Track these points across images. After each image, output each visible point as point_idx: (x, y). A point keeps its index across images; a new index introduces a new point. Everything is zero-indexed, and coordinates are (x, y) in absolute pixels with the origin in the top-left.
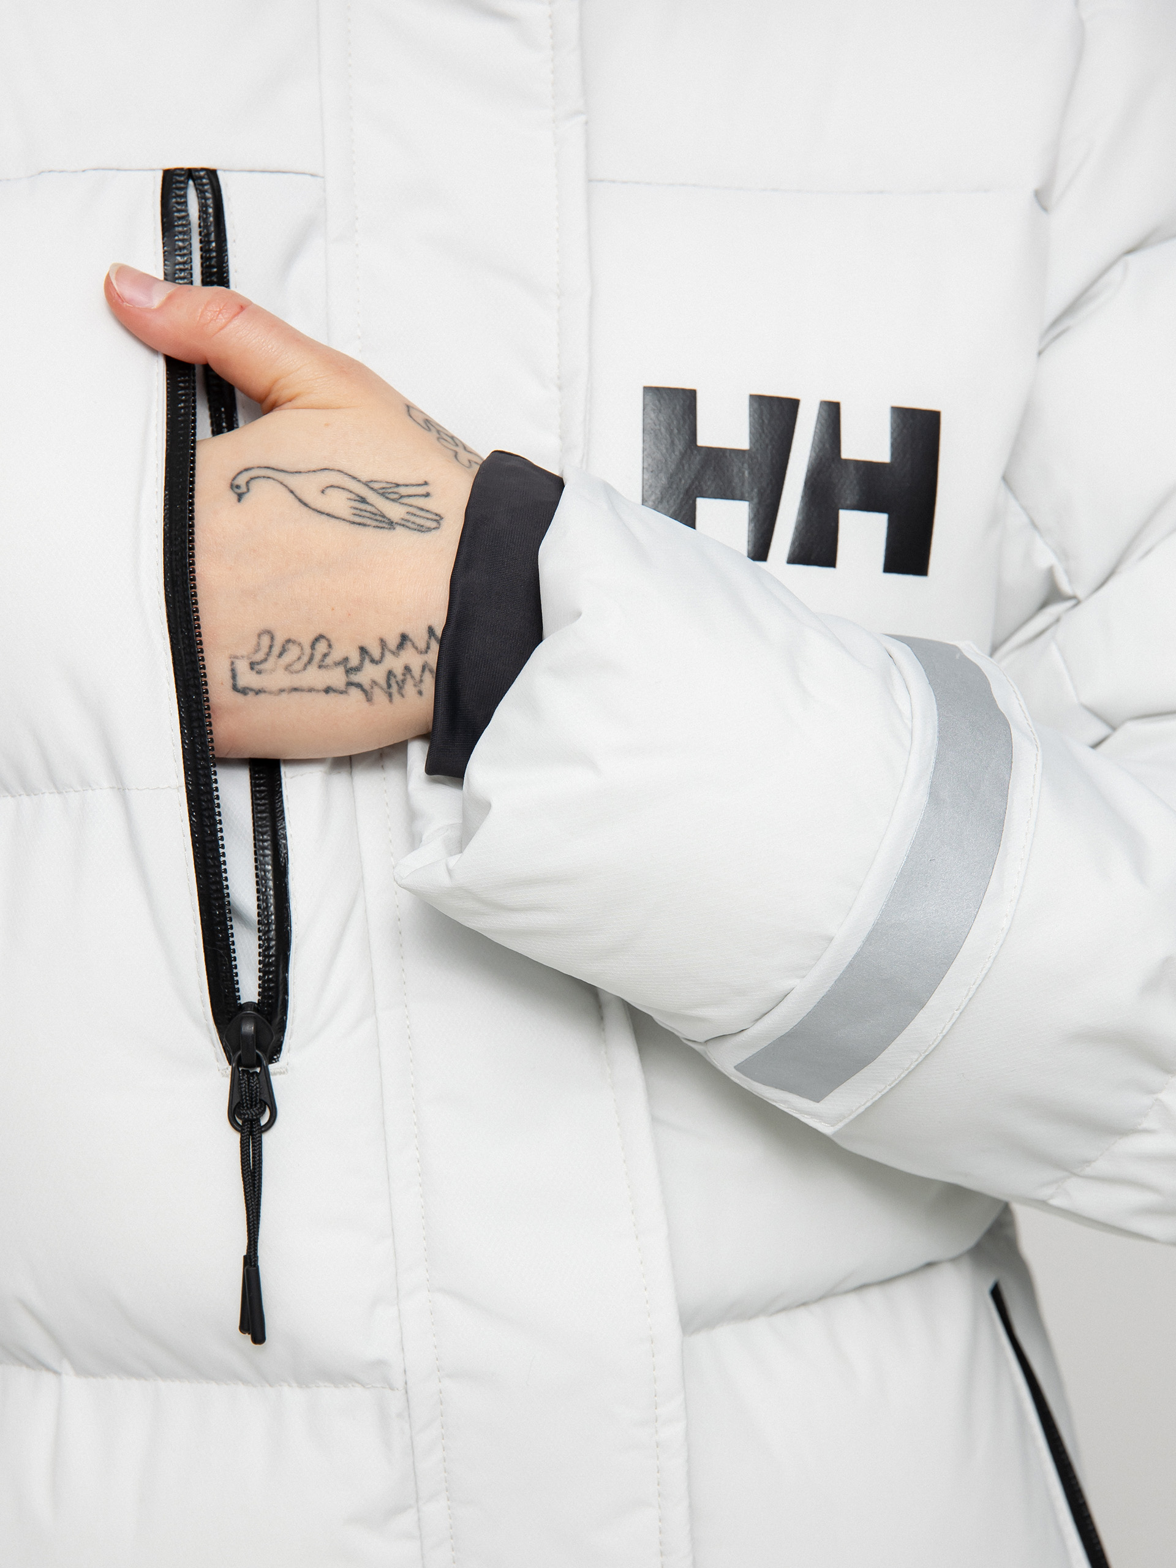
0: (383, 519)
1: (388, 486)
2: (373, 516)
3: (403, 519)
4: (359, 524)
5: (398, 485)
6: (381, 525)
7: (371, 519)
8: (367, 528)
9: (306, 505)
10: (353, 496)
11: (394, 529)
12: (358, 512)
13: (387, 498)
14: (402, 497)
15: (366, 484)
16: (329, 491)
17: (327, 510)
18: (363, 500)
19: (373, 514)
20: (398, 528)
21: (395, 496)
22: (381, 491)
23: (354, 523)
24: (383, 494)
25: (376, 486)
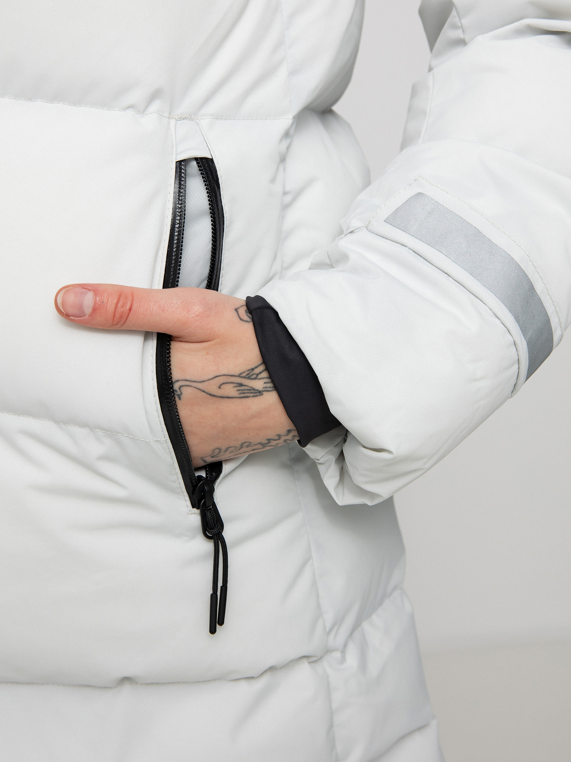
0: (255, 391)
1: (249, 372)
2: (248, 391)
3: (264, 388)
4: (245, 397)
5: (253, 369)
6: (255, 394)
7: (249, 393)
8: (249, 398)
9: (214, 396)
10: (235, 385)
11: (263, 394)
12: (241, 392)
13: (251, 379)
14: (257, 375)
15: (239, 376)
16: (222, 387)
17: (226, 395)
18: (241, 385)
19: (249, 390)
20: (264, 393)
21: (254, 376)
22: (247, 376)
23: (241, 398)
24: (249, 377)
25: (244, 375)
